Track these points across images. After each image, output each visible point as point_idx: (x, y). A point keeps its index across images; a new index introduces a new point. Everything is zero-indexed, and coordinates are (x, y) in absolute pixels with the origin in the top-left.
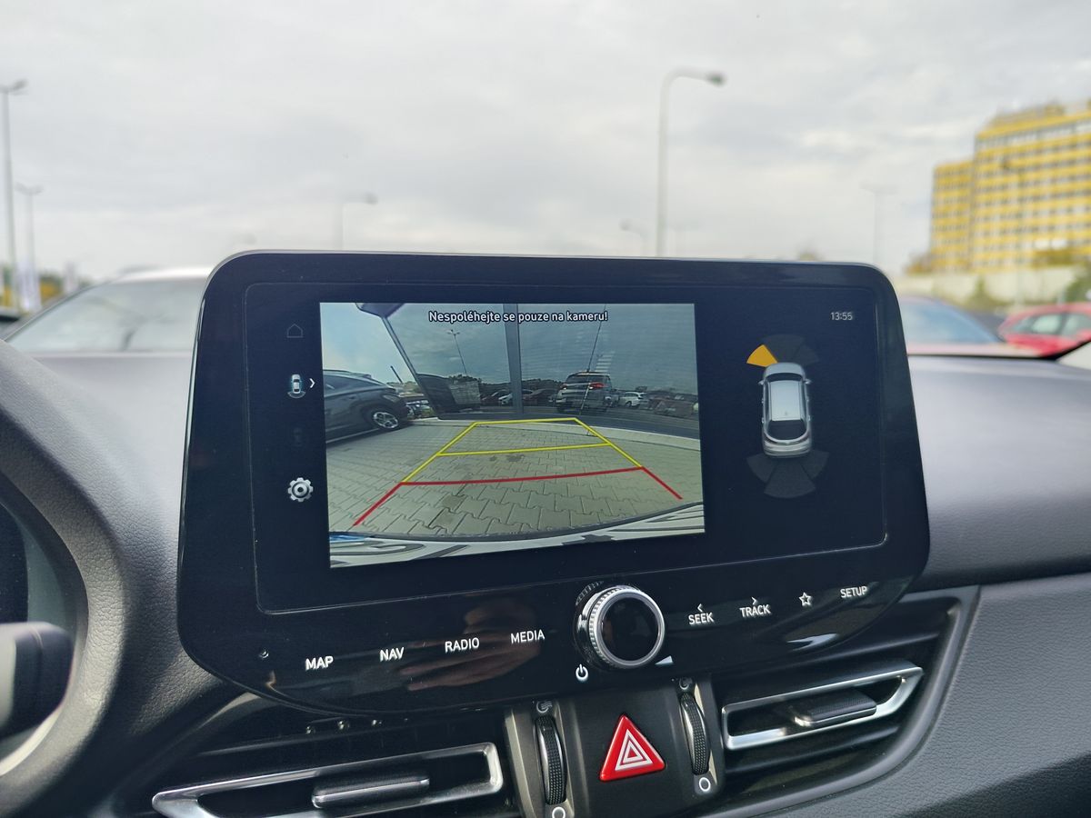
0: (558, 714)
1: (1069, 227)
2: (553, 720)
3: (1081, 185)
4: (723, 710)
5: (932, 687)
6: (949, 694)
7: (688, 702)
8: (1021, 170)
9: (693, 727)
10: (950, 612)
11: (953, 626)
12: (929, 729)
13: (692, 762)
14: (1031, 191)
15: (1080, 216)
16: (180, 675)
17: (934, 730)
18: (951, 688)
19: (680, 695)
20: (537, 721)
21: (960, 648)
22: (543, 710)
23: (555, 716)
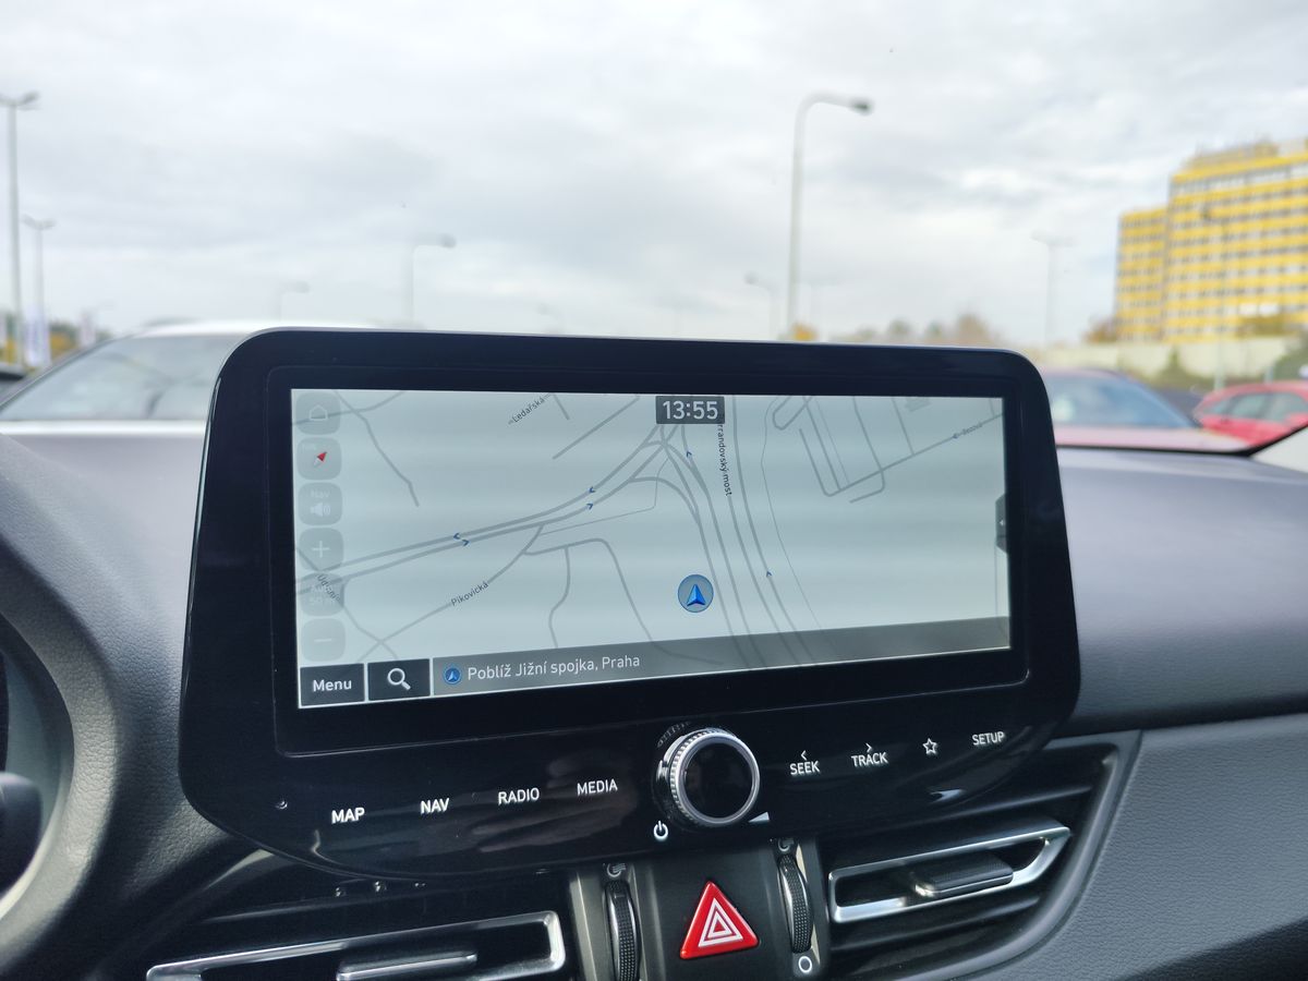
0: (632, 878)
1: (1281, 289)
2: (627, 886)
3: (1296, 240)
4: (830, 876)
5: (1081, 851)
6: (1100, 860)
7: (788, 865)
8: (1225, 221)
9: (793, 897)
10: (1105, 762)
11: (1108, 777)
12: (1076, 901)
13: (791, 939)
14: (1235, 246)
15: (1294, 276)
16: (183, 827)
17: (1081, 903)
18: (1103, 852)
19: (779, 859)
20: (607, 886)
21: (1115, 804)
22: (615, 873)
23: (629, 880)
